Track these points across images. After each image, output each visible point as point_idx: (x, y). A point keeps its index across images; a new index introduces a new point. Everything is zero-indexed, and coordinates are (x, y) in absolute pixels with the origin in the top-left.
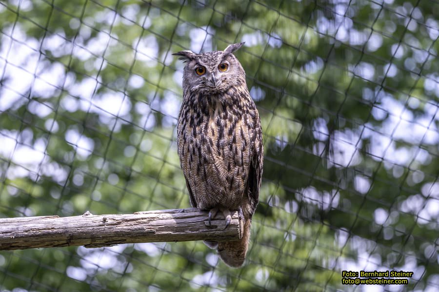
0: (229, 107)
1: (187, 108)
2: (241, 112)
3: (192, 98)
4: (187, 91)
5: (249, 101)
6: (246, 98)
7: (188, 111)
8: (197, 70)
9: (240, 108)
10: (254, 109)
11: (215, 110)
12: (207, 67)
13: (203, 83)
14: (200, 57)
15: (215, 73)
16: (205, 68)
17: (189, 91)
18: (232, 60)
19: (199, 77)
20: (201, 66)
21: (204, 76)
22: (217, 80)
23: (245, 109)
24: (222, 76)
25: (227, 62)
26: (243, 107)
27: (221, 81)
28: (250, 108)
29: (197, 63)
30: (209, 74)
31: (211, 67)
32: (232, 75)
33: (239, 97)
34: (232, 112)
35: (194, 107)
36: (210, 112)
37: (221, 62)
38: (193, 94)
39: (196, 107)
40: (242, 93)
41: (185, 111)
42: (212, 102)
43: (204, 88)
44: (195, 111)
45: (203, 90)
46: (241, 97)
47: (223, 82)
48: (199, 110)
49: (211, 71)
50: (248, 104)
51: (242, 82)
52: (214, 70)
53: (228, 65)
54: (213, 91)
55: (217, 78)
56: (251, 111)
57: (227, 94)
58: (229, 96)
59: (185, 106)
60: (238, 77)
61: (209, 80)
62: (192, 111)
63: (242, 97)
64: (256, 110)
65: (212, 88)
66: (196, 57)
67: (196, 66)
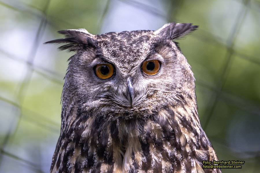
0: (156, 147)
1: (68, 147)
2: (179, 156)
3: (78, 124)
4: (72, 110)
5: (196, 134)
6: (191, 129)
7: (69, 154)
8: (97, 69)
9: (178, 147)
10: (206, 148)
11: (124, 152)
12: (118, 64)
13: (107, 97)
14: (106, 44)
15: (134, 79)
16: (114, 66)
17: (76, 109)
18: (171, 54)
19: (99, 83)
20: (106, 61)
21: (111, 83)
22: (137, 93)
23: (188, 149)
24: (149, 86)
25: (159, 57)
26: (185, 146)
27: (145, 96)
28: (199, 148)
29: (99, 56)
30: (121, 80)
31: (126, 65)
32: (168, 85)
33: (177, 126)
34: (160, 155)
35: (82, 145)
36: (115, 155)
37: (149, 56)
38: (82, 116)
39: (87, 145)
40: (184, 118)
41: (63, 155)
42: (120, 136)
43: (109, 106)
44: (84, 153)
45: (105, 109)
46: (181, 126)
47: (149, 97)
48: (93, 151)
49: (125, 74)
50: (195, 141)
51: (187, 99)
52: (133, 73)
53: (160, 63)
54: (127, 114)
55: (137, 89)
56: (200, 153)
57: (154, 120)
58: (158, 125)
59: (63, 142)
60: (180, 88)
61: (120, 91)
62: (77, 153)
63: (185, 126)
64: (211, 149)
65: (125, 107)
66: (97, 43)
67: (95, 61)
